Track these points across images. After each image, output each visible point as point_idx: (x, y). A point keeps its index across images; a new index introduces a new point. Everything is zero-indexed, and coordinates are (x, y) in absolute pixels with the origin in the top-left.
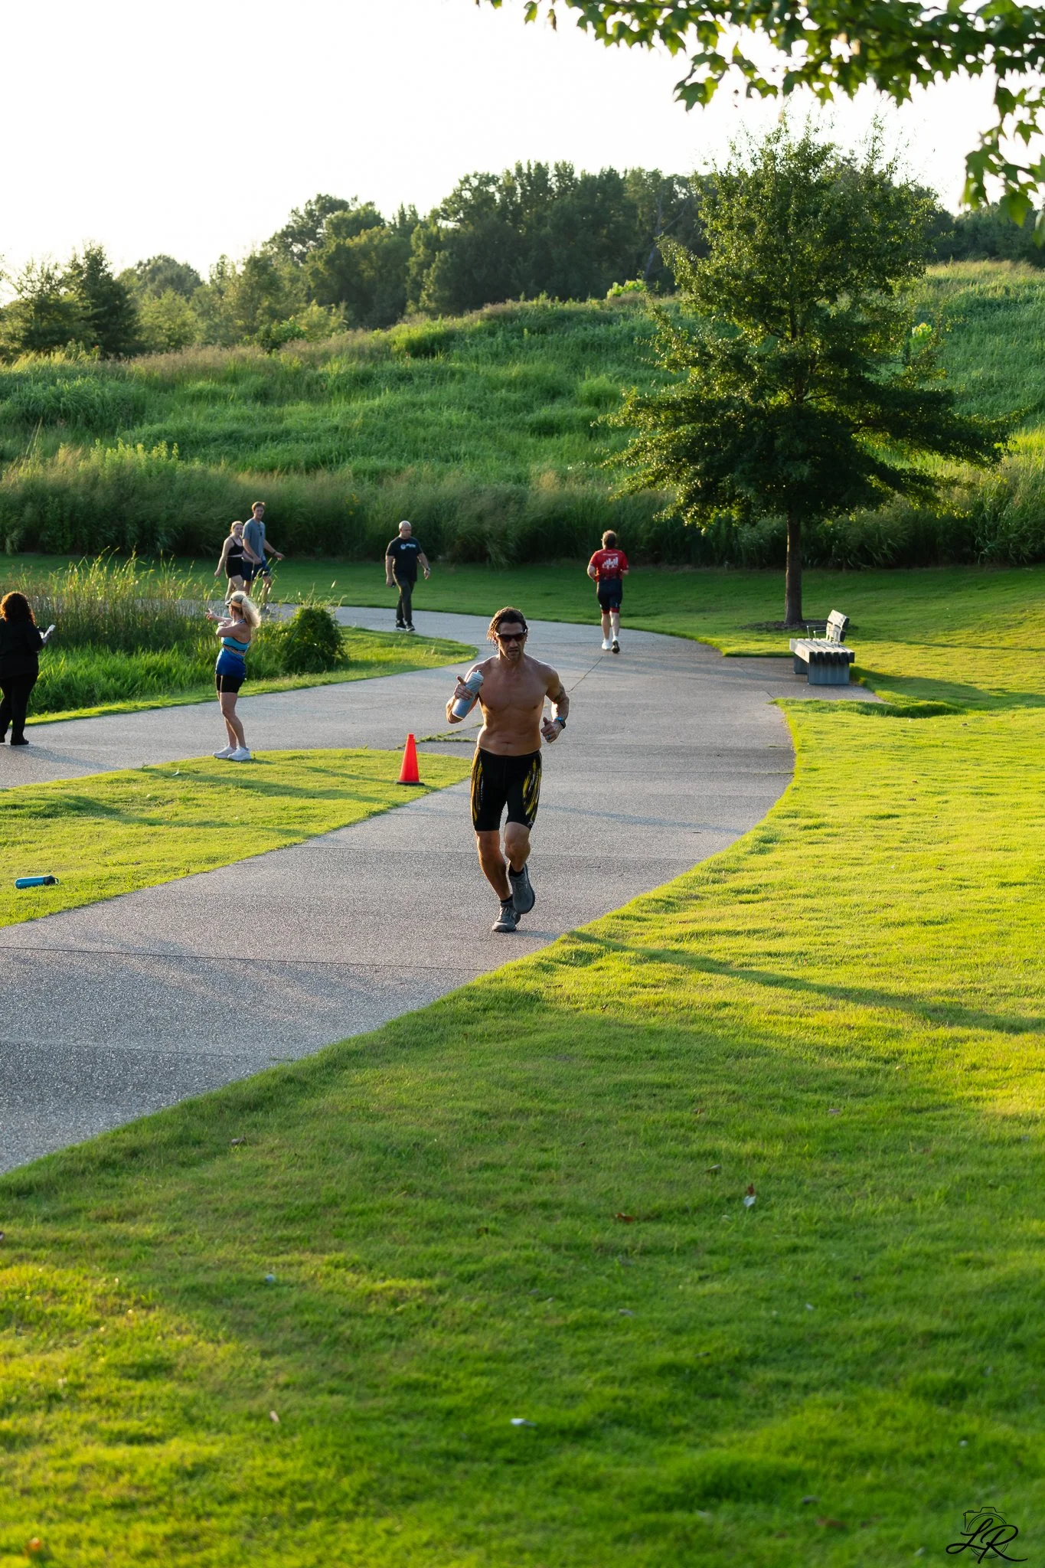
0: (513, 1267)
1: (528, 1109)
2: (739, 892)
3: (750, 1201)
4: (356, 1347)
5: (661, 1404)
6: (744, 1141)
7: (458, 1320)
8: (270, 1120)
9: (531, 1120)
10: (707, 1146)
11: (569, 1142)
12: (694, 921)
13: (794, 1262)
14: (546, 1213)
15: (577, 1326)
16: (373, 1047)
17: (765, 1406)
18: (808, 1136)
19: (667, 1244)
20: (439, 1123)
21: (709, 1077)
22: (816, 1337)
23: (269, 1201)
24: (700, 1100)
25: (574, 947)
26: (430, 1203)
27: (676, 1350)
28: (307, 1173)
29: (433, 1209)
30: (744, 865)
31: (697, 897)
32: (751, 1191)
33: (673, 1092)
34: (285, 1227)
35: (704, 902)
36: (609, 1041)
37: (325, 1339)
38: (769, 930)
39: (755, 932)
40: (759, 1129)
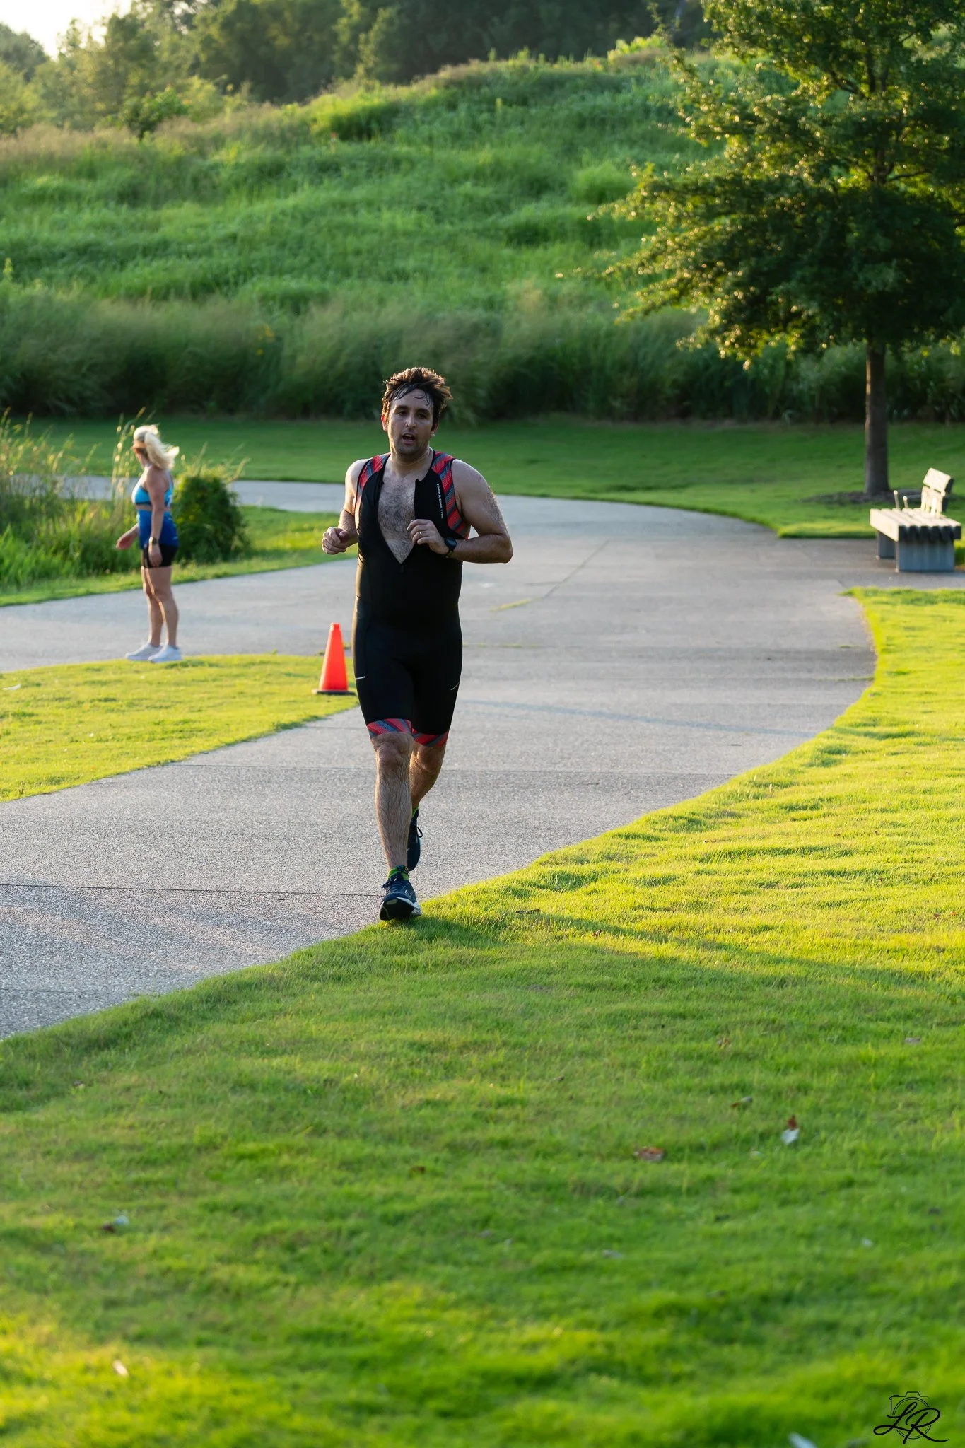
0: (457, 1206)
1: (484, 1042)
2: (791, 808)
3: (791, 1136)
4: (235, 1295)
5: (657, 1349)
6: (785, 1073)
7: (378, 1264)
8: (127, 1058)
9: (491, 1054)
10: (735, 1079)
11: (543, 1077)
12: (729, 839)
13: (847, 1199)
14: (506, 1153)
15: (546, 1271)
16: (273, 979)
17: (800, 1351)
18: (875, 1065)
19: (676, 1183)
20: (362, 1057)
21: (741, 1005)
22: (874, 1274)
23: (122, 1141)
24: (727, 1029)
25: (557, 869)
26: (345, 1143)
27: (680, 1290)
28: (178, 1111)
29: (349, 1148)
30: (799, 778)
31: (732, 815)
32: (792, 1124)
33: (688, 1023)
34: (143, 1169)
35: (741, 820)
36: (601, 969)
37: (192, 1287)
38: (833, 846)
39: (812, 850)
40: (806, 1061)
